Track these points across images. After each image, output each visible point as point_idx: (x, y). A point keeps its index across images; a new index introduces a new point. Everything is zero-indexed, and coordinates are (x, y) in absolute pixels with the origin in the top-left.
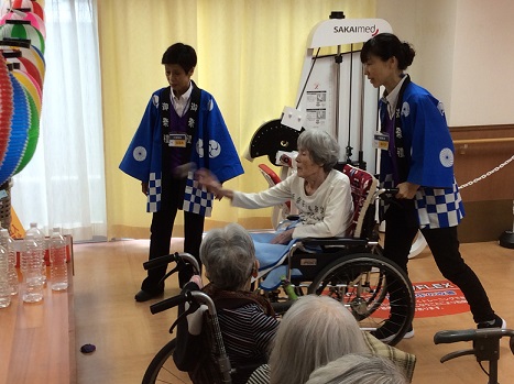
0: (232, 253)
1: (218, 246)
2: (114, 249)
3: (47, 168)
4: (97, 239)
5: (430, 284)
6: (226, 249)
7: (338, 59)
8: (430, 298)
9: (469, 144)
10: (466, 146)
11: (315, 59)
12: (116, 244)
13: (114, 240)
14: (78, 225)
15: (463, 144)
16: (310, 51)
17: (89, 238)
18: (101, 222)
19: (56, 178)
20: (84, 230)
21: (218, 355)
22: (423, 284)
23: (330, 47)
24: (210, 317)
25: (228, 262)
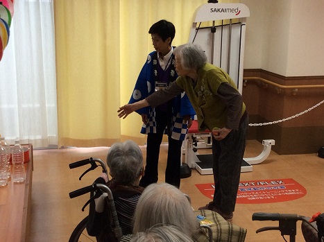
0: (128, 160)
1: (118, 155)
2: (63, 153)
3: (19, 99)
4: (52, 147)
5: (269, 182)
6: (123, 157)
7: (213, 30)
8: (268, 190)
9: (298, 88)
10: (297, 90)
11: (198, 29)
12: (64, 150)
13: (63, 148)
14: (39, 137)
15: (295, 88)
16: (195, 24)
17: (46, 146)
18: (55, 135)
19: (25, 106)
20: (43, 140)
21: (114, 226)
22: (264, 181)
23: (208, 22)
24: (109, 201)
25: (125, 166)
